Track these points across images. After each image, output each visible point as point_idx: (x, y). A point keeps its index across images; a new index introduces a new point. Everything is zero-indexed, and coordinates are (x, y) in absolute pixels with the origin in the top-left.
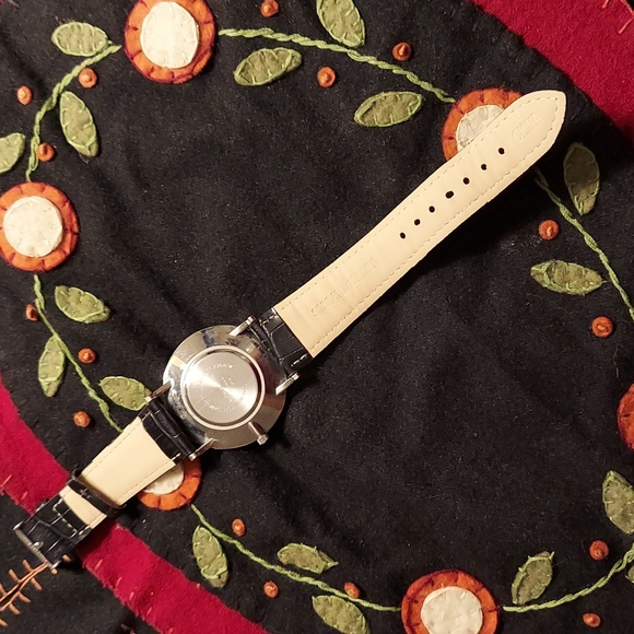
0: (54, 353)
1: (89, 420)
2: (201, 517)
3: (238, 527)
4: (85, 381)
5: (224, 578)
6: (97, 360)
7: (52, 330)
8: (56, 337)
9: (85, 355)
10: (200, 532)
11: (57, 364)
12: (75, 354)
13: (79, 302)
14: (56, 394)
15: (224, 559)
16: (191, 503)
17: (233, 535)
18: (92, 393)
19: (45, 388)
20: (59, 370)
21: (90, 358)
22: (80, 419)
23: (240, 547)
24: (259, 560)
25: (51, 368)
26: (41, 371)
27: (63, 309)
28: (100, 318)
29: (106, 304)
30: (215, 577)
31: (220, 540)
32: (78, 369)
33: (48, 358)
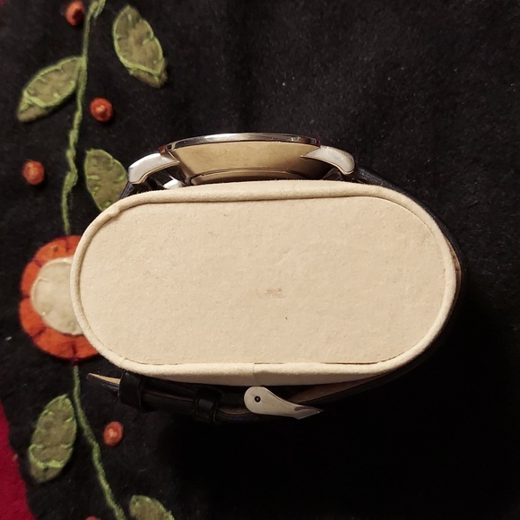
0: (64, 77)
1: (40, 180)
2: (76, 389)
3: (113, 433)
4: (73, 136)
5: (51, 475)
6: (109, 122)
7: (85, 51)
8: (82, 62)
9: (100, 107)
10: (62, 402)
11: (58, 91)
12: (90, 96)
13: (139, 42)
14: (30, 123)
15: (67, 456)
16: (75, 364)
17: (99, 437)
18: (70, 154)
19: (23, 107)
20: (57, 98)
21: (103, 114)
22: (32, 171)
23: (96, 455)
24: (106, 486)
25: (46, 90)
26: (33, 84)
27: (116, 36)
28: (149, 80)
29: (168, 69)
30: (41, 465)
31: (80, 430)
32: (78, 115)
33: (55, 77)
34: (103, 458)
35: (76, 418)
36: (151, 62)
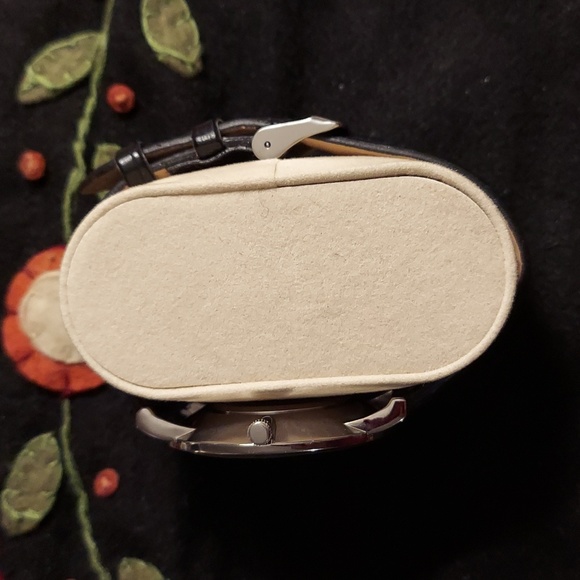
0: (79, 54)
1: (40, 175)
2: (65, 428)
3: (106, 482)
4: (83, 126)
5: (26, 527)
6: (128, 114)
7: (106, 27)
8: (102, 39)
9: (120, 95)
10: (46, 440)
11: (70, 71)
12: (107, 81)
13: (172, 22)
14: (32, 106)
15: (48, 505)
16: (66, 397)
17: (89, 486)
18: (78, 147)
19: (25, 85)
20: (68, 79)
21: (123, 104)
22: (31, 163)
23: (82, 506)
24: (91, 544)
25: (55, 68)
26: (39, 59)
27: (145, 12)
28: (181, 68)
29: (204, 58)
30: (15, 515)
31: (65, 478)
32: (91, 104)
33: (67, 54)
34: (90, 512)
35: (62, 461)
36: (184, 47)
